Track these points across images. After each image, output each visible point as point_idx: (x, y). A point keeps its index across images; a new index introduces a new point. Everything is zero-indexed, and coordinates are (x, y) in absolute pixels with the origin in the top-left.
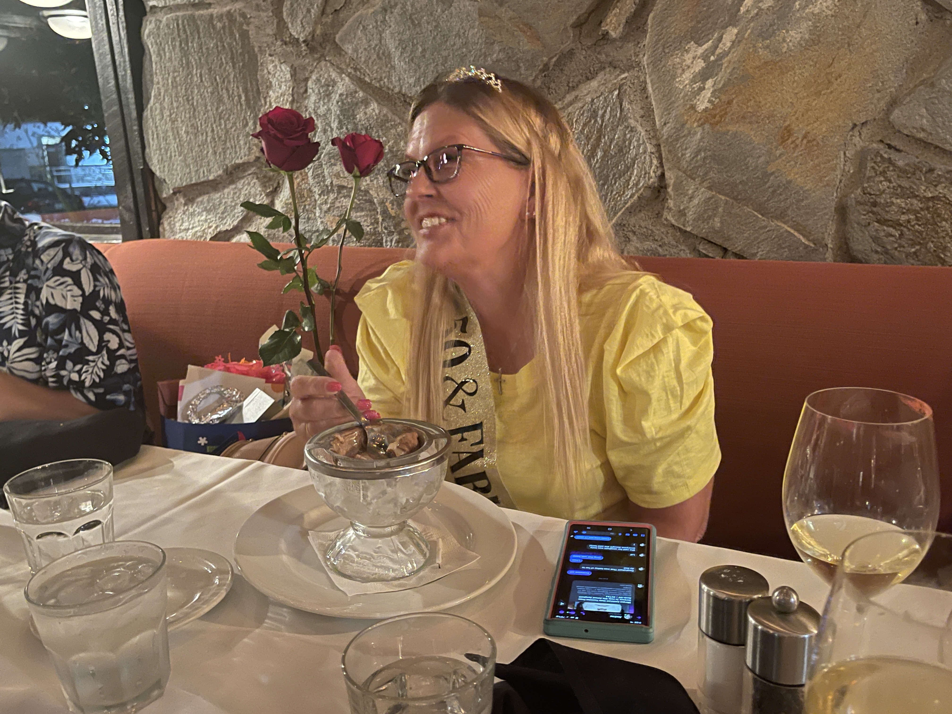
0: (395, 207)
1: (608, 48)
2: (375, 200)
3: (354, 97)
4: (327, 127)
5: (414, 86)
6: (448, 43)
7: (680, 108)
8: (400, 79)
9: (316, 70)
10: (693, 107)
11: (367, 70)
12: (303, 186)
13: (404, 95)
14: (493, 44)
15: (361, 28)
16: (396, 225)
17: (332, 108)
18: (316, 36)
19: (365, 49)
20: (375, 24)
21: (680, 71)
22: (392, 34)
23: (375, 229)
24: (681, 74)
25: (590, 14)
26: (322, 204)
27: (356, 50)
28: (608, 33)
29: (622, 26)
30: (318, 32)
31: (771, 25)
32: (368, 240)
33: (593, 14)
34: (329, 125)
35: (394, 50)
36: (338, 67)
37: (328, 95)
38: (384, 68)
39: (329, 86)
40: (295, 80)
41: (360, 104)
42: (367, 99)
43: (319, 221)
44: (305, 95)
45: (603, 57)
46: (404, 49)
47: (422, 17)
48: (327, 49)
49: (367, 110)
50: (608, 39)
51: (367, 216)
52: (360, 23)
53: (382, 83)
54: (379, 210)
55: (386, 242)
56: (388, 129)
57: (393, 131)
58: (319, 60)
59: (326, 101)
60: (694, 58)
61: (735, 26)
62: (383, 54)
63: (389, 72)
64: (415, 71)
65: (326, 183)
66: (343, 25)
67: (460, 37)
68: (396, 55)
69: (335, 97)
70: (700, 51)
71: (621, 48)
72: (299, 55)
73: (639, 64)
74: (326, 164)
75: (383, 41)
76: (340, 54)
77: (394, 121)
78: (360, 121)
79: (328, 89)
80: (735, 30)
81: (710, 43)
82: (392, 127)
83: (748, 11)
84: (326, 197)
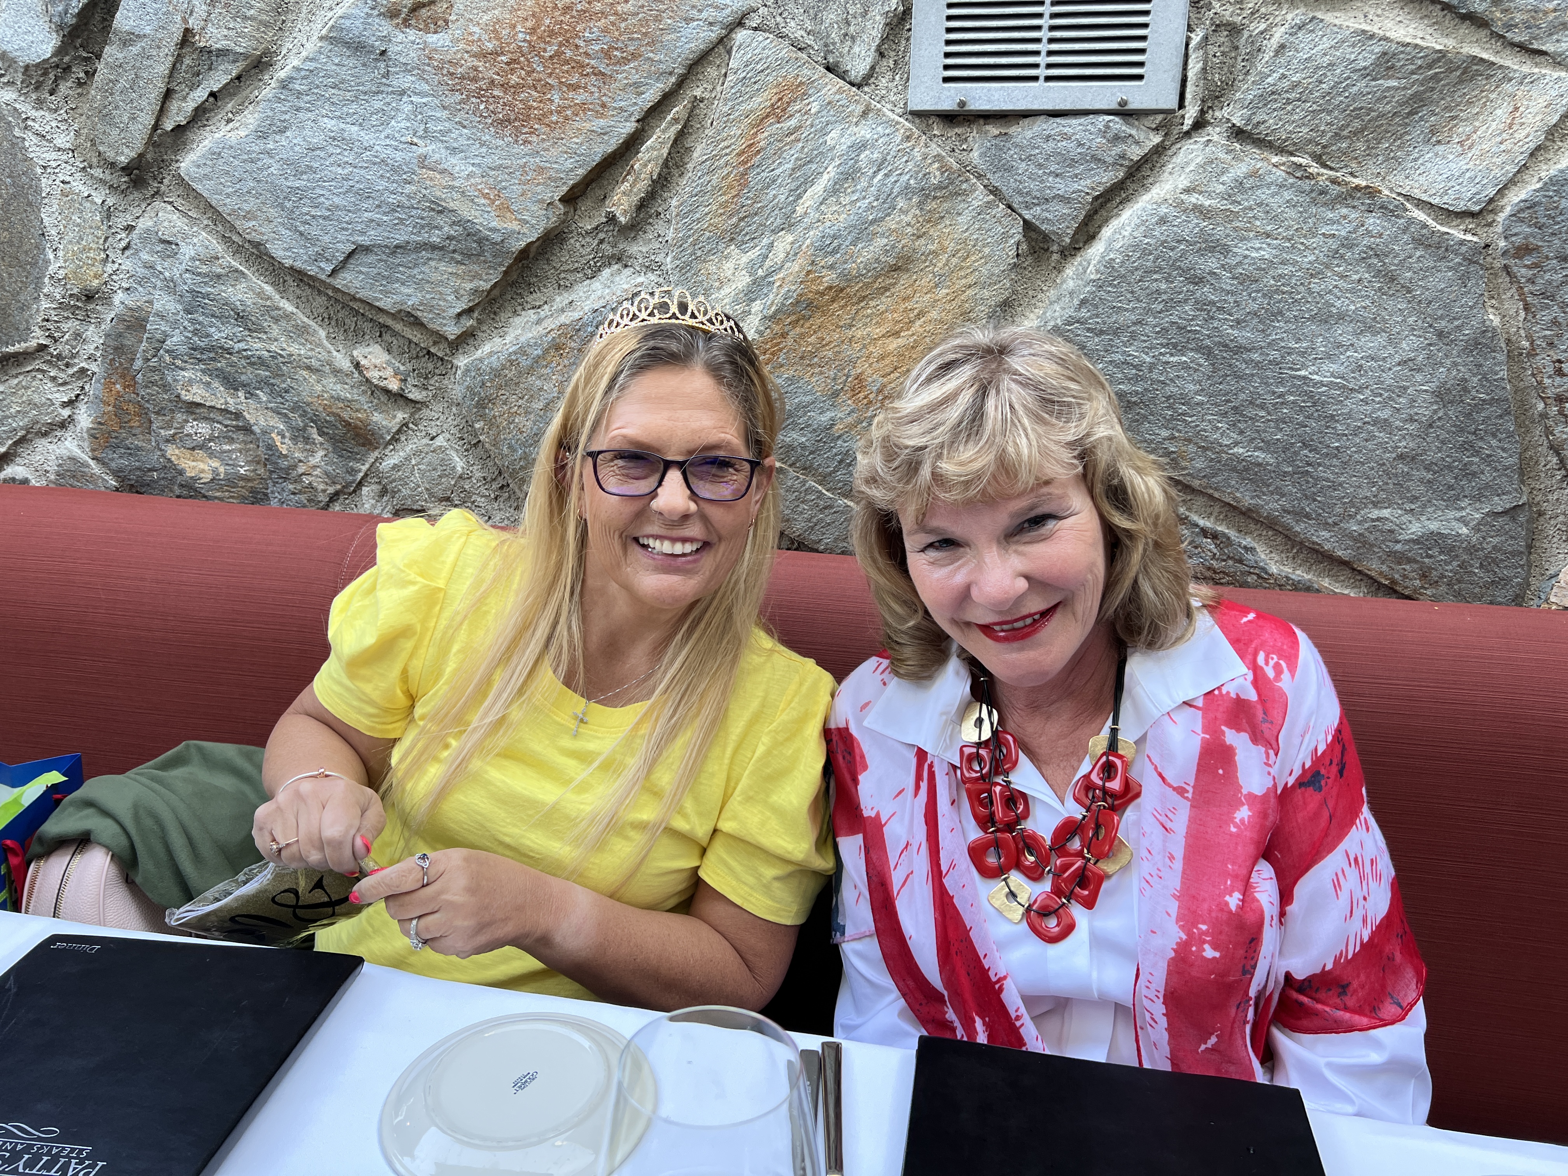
0: (287, 440)
2: (254, 428)
3: (215, 265)
5: (316, 260)
8: (292, 247)
9: (147, 215)
12: (127, 397)
13: (299, 271)
16: (288, 469)
18: (145, 162)
21: (717, 284)
23: (253, 471)
24: (719, 289)
25: (589, 184)
26: (160, 428)
28: (614, 215)
29: (634, 208)
32: (243, 487)
33: (594, 184)
36: (186, 215)
39: (169, 242)
40: (109, 227)
43: (157, 453)
44: (126, 253)
46: (298, 201)
48: (166, 182)
50: (614, 224)
51: (240, 451)
53: (262, 248)
54: (260, 443)
55: (273, 492)
56: (273, 321)
58: (152, 199)
59: (165, 266)
60: (736, 269)
61: (789, 231)
63: (274, 233)
66: (191, 150)
69: (182, 262)
70: (745, 259)
71: (633, 238)
72: (115, 187)
73: (660, 266)
76: (189, 195)
79: (168, 248)
80: (790, 238)
81: (756, 252)
82: (280, 317)
83: (806, 214)
84: (168, 418)
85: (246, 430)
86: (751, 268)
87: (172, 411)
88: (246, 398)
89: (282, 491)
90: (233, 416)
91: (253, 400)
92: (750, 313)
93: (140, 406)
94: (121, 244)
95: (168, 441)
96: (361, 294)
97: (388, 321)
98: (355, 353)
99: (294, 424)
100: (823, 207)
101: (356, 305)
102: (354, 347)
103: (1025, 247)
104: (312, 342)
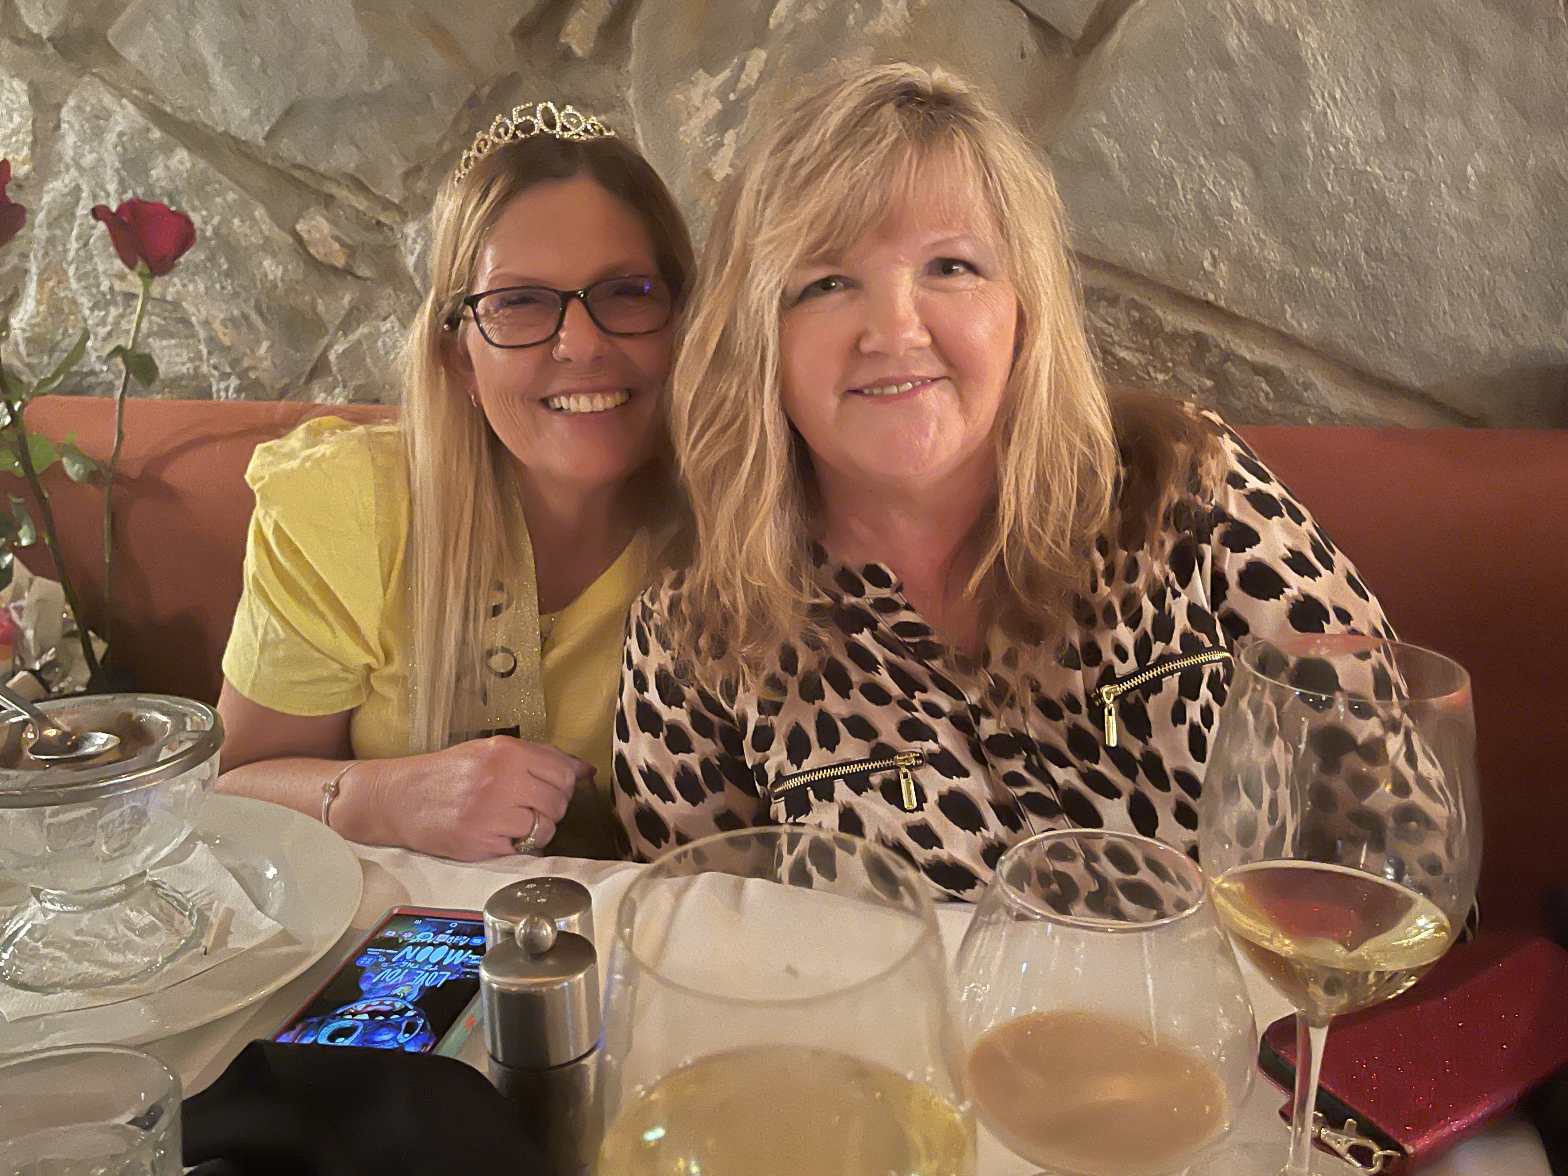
0: (229, 331)
1: (574, 74)
2: (194, 319)
3: (146, 138)
5: (250, 123)
7: (688, 174)
9: (74, 91)
10: (708, 173)
11: (166, 93)
13: (234, 138)
14: (382, 56)
15: (151, 19)
17: (106, 156)
18: (71, 31)
19: (161, 56)
20: (175, 13)
21: (684, 116)
22: (205, 29)
23: (196, 368)
24: (687, 120)
25: (540, 17)
26: (97, 325)
27: (144, 58)
28: (569, 48)
29: (592, 38)
30: (75, 24)
31: (815, 49)
32: (186, 387)
33: (547, 17)
34: (102, 186)
35: (211, 59)
36: (114, 86)
37: (98, 134)
38: (196, 91)
39: (98, 118)
40: (37, 107)
41: (155, 152)
42: (167, 142)
43: (94, 354)
44: (56, 134)
45: (567, 89)
46: (229, 58)
48: (94, 53)
49: (170, 163)
50: (571, 59)
51: (181, 346)
52: (150, 10)
54: (201, 336)
55: (218, 390)
56: (209, 198)
57: (218, 200)
58: (80, 73)
59: (94, 144)
60: (705, 95)
61: (762, 47)
62: (194, 64)
63: (205, 97)
64: (251, 97)
66: (120, 12)
67: (324, 43)
68: (216, 67)
70: (714, 84)
71: (594, 73)
72: (43, 62)
73: (623, 102)
74: (99, 255)
75: (191, 43)
76: (116, 64)
77: (220, 182)
78: (158, 180)
79: (97, 125)
80: (763, 55)
81: (727, 73)
82: (218, 193)
83: (780, 25)
84: (102, 313)
85: (186, 322)
86: (722, 94)
87: (107, 304)
88: (184, 286)
89: (227, 390)
90: (170, 307)
91: (191, 287)
92: (723, 145)
93: (74, 302)
94: (51, 125)
95: (105, 339)
96: (300, 159)
97: (334, 189)
98: (298, 227)
99: (236, 312)
100: (798, 16)
101: (297, 173)
102: (297, 222)
103: (1031, 46)
104: (253, 219)
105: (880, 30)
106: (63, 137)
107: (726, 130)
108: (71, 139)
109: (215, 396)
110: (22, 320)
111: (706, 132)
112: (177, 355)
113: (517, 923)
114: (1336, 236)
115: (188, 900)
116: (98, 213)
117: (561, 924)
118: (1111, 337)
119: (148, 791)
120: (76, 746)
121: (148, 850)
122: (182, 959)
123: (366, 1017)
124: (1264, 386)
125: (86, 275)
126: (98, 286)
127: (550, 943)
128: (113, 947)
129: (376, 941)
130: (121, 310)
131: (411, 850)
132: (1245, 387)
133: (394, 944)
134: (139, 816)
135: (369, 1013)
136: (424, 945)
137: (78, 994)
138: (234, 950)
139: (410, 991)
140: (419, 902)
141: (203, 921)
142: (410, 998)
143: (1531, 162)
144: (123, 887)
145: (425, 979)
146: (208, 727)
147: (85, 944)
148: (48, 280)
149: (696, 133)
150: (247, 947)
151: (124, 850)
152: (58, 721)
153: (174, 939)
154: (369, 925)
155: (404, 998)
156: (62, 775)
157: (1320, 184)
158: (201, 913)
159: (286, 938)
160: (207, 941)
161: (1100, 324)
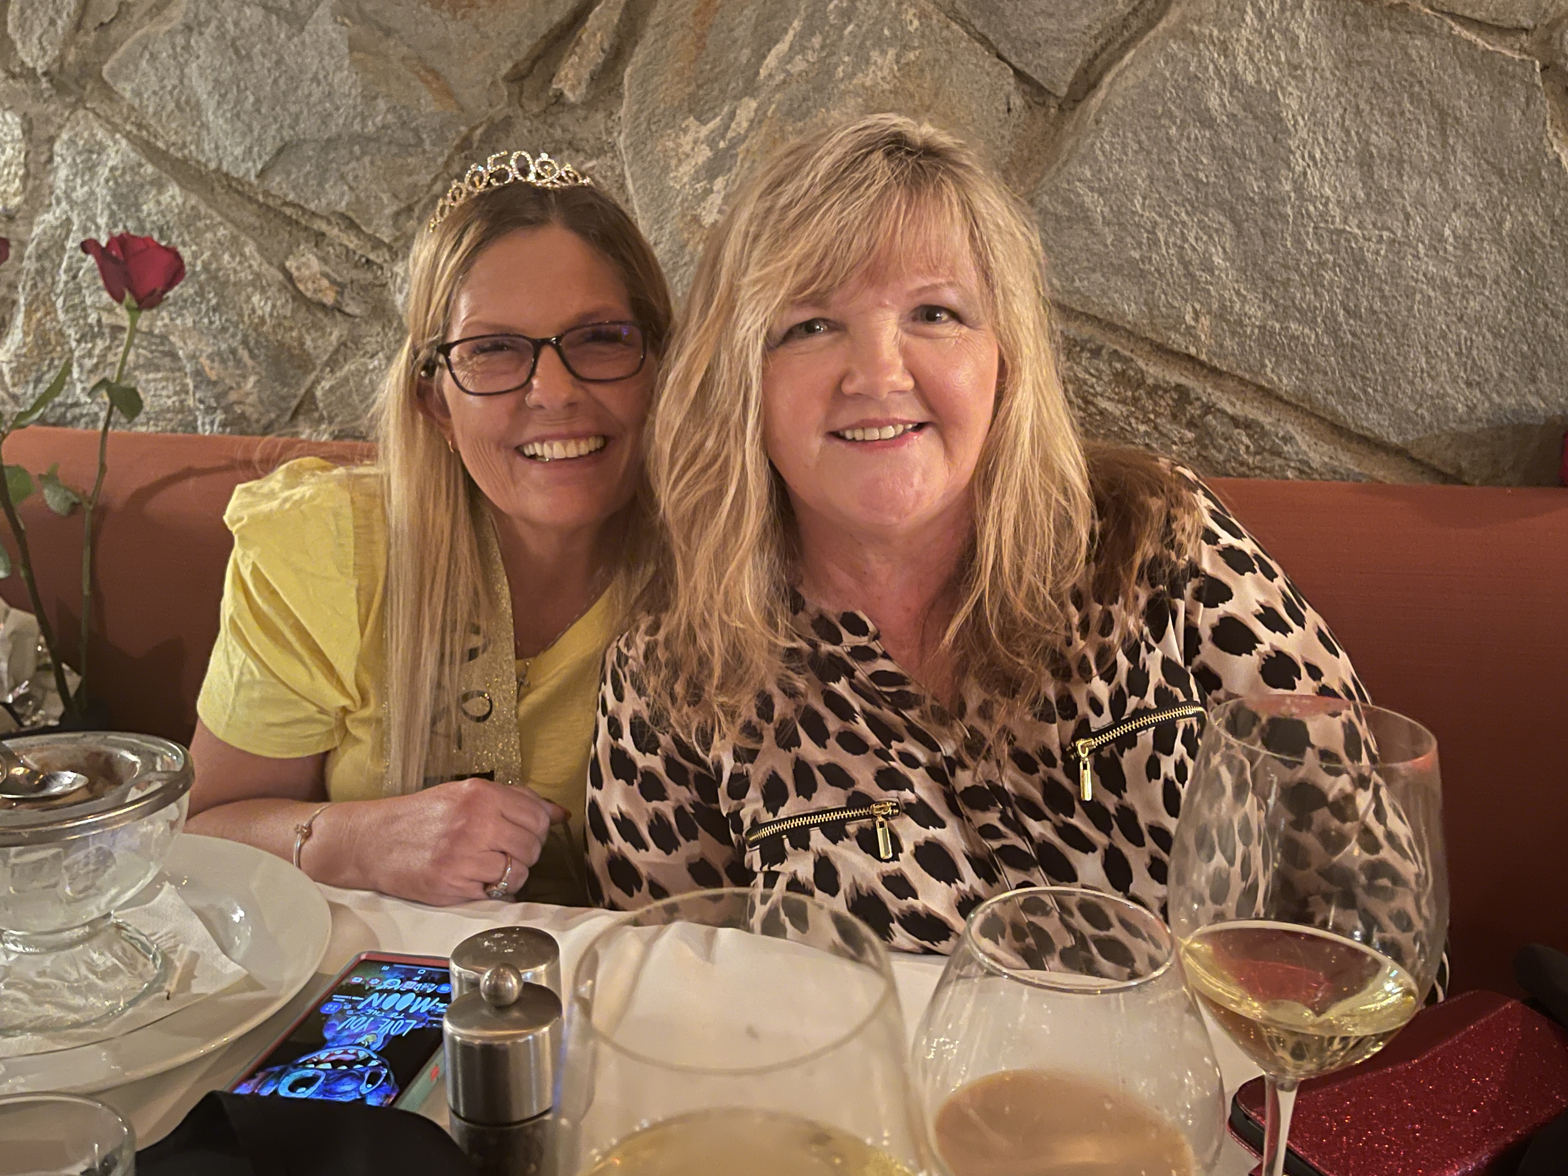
0: (216, 365)
1: (566, 119)
2: (181, 353)
3: (138, 173)
4: (89, 224)
5: (243, 160)
6: (300, 92)
7: (676, 220)
8: (217, 148)
9: (68, 125)
10: (696, 219)
11: (160, 129)
12: (48, 325)
13: (226, 175)
14: (375, 98)
15: (147, 56)
16: (218, 397)
17: (98, 190)
18: (66, 65)
19: (155, 93)
20: (171, 51)
21: (673, 162)
22: (200, 67)
23: (182, 402)
24: (677, 166)
25: (534, 62)
26: (82, 357)
27: (138, 94)
28: (562, 94)
29: (584, 85)
30: (71, 58)
31: (804, 100)
32: (171, 420)
33: (540, 63)
34: (92, 219)
35: (205, 97)
36: (108, 121)
37: (92, 169)
38: (189, 127)
39: (91, 152)
40: (30, 140)
41: (147, 187)
42: (160, 178)
43: (79, 386)
44: (49, 167)
45: (558, 133)
46: (223, 96)
47: (253, 46)
48: (89, 87)
49: (162, 198)
50: (564, 105)
51: (167, 379)
52: (146, 47)
53: (186, 152)
54: (188, 370)
55: (203, 424)
56: (199, 233)
57: (209, 235)
58: (74, 107)
59: (86, 178)
60: (695, 142)
61: (753, 96)
62: (187, 102)
63: (198, 134)
64: (244, 135)
65: (90, 320)
66: (115, 49)
67: (319, 83)
68: (209, 105)
69: (104, 172)
70: (704, 131)
71: (586, 119)
72: (38, 96)
73: (613, 146)
74: (88, 287)
75: (186, 81)
76: (111, 99)
77: (211, 218)
78: (149, 215)
79: (90, 159)
80: (753, 103)
81: (717, 121)
82: (208, 228)
83: (771, 76)
84: (90, 345)
85: (173, 355)
86: (711, 142)
87: (94, 337)
88: (172, 319)
89: (212, 423)
90: (158, 341)
91: (179, 321)
92: (712, 191)
93: (61, 333)
94: (43, 158)
95: (91, 371)
96: (291, 197)
97: (323, 226)
98: (288, 264)
99: (224, 347)
100: (789, 67)
101: (288, 211)
102: (287, 258)
103: (1017, 101)
104: (242, 255)
105: (868, 83)
106: (55, 170)
107: (716, 177)
108: (63, 172)
109: (200, 429)
110: (8, 351)
111: (696, 179)
112: (163, 388)
113: (482, 973)
114: (1316, 293)
115: (152, 943)
116: (87, 246)
117: (528, 975)
118: (1092, 387)
119: (114, 833)
120: (44, 785)
121: (113, 891)
122: (143, 1004)
123: (329, 1066)
124: (1246, 440)
125: (74, 307)
126: (86, 317)
127: (515, 995)
128: (75, 990)
129: (344, 988)
130: (108, 343)
131: (382, 893)
132: (1226, 440)
133: (361, 991)
134: (105, 858)
135: (332, 1062)
136: (390, 992)
137: (38, 1038)
138: (198, 995)
139: (374, 1040)
140: (388, 948)
141: (167, 963)
142: (374, 1047)
143: (1508, 225)
144: (87, 929)
145: (389, 1028)
146: (178, 768)
147: (47, 986)
148: (37, 310)
149: (686, 179)
150: (211, 992)
151: (88, 892)
152: (27, 759)
153: (136, 983)
154: (335, 970)
155: (368, 1047)
156: (28, 814)
157: (1299, 242)
158: (165, 957)
159: (250, 983)
160: (171, 986)
161: (1082, 375)
